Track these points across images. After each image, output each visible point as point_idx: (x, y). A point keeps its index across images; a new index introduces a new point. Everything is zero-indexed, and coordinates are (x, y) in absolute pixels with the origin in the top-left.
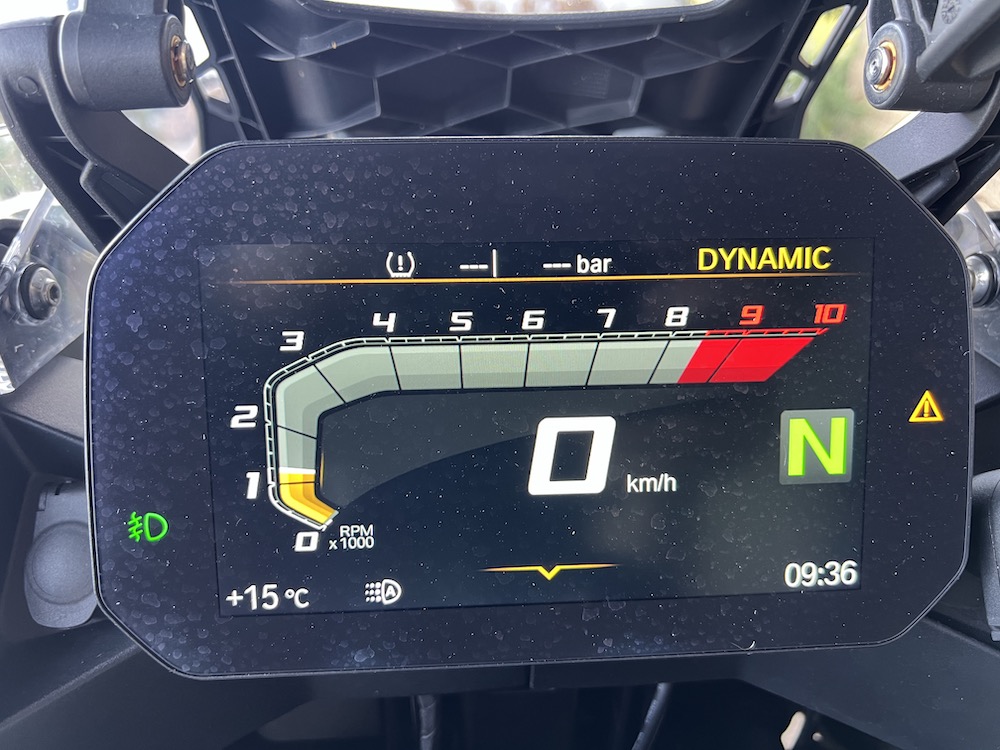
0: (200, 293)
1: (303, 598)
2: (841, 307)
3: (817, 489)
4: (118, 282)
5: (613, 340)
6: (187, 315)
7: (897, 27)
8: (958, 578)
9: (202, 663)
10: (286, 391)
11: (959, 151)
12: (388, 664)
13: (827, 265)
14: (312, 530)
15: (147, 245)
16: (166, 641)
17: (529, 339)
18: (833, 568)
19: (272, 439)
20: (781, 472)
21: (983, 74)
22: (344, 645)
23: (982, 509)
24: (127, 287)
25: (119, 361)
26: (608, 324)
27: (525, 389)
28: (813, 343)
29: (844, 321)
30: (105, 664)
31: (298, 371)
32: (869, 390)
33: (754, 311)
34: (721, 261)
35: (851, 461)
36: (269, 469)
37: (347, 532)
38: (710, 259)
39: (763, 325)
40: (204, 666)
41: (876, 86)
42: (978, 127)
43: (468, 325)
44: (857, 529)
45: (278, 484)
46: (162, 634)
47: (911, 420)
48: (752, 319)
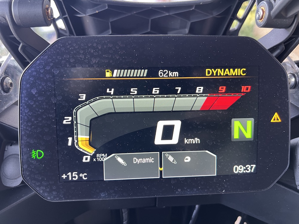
0: (54, 82)
1: (85, 176)
2: (249, 87)
3: (243, 143)
4: (29, 79)
5: (180, 97)
6: (50, 89)
7: (265, 2)
8: (286, 170)
9: (54, 196)
10: (80, 112)
11: (285, 40)
12: (111, 197)
13: (245, 74)
14: (88, 155)
15: (38, 68)
16: (43, 190)
17: (155, 97)
18: (248, 167)
19: (76, 127)
20: (232, 137)
21: (291, 16)
22: (97, 191)
23: (293, 149)
24: (32, 80)
25: (29, 103)
26: (179, 92)
27: (153, 112)
28: (241, 98)
29: (250, 91)
30: (25, 198)
31: (84, 106)
32: (258, 112)
33: (223, 88)
34: (213, 73)
35: (253, 134)
36: (75, 136)
37: (99, 156)
38: (209, 73)
39: (225, 92)
40: (55, 197)
41: (259, 21)
42: (290, 33)
43: (136, 92)
44: (255, 155)
45: (78, 141)
46: (42, 188)
47: (271, 121)
48: (222, 90)
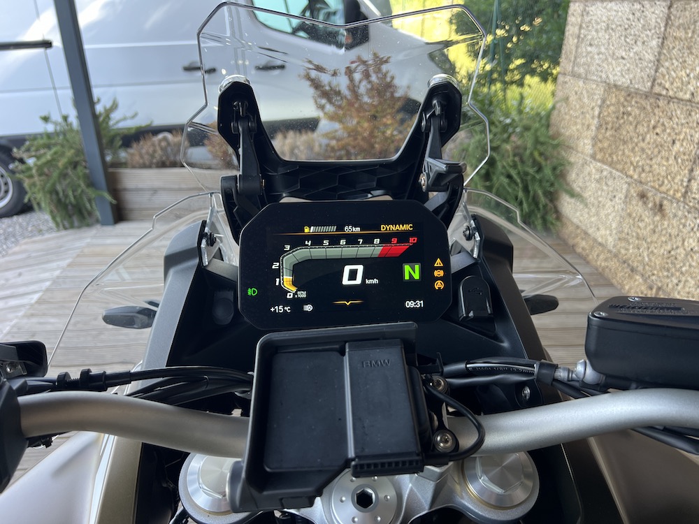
1: (289, 309)
2: (415, 238)
3: (412, 282)
5: (362, 247)
10: (285, 260)
14: (291, 293)
17: (342, 247)
18: (418, 303)
19: (282, 271)
20: (403, 278)
26: (361, 243)
27: (341, 259)
28: (409, 247)
29: (417, 242)
31: (288, 255)
35: (420, 276)
36: (281, 278)
37: (299, 293)
39: (397, 243)
43: (328, 244)
45: (284, 281)
46: (255, 318)
47: (434, 265)
48: (394, 241)
